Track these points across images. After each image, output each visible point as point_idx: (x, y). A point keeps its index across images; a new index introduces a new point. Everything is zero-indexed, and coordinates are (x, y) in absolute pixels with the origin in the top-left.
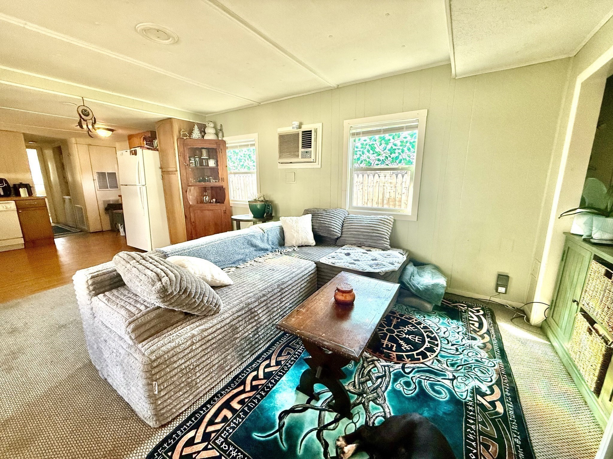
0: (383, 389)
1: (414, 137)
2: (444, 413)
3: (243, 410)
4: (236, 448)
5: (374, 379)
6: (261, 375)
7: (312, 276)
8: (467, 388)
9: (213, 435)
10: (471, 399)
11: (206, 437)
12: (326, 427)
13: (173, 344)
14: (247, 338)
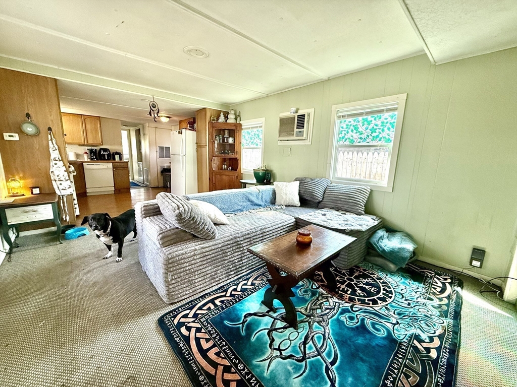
0: (329, 317)
1: (394, 118)
2: (377, 345)
3: (222, 307)
4: (212, 326)
5: (324, 309)
6: (239, 289)
7: (291, 228)
8: (406, 333)
9: (200, 316)
10: (407, 341)
11: (196, 315)
12: (276, 330)
13: (182, 252)
14: (233, 262)
